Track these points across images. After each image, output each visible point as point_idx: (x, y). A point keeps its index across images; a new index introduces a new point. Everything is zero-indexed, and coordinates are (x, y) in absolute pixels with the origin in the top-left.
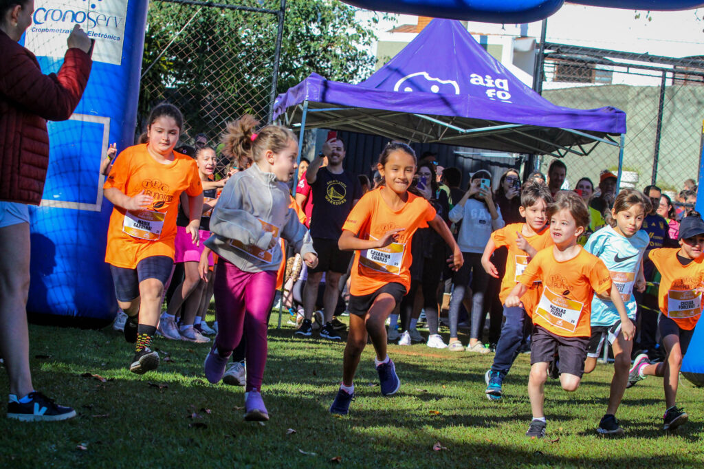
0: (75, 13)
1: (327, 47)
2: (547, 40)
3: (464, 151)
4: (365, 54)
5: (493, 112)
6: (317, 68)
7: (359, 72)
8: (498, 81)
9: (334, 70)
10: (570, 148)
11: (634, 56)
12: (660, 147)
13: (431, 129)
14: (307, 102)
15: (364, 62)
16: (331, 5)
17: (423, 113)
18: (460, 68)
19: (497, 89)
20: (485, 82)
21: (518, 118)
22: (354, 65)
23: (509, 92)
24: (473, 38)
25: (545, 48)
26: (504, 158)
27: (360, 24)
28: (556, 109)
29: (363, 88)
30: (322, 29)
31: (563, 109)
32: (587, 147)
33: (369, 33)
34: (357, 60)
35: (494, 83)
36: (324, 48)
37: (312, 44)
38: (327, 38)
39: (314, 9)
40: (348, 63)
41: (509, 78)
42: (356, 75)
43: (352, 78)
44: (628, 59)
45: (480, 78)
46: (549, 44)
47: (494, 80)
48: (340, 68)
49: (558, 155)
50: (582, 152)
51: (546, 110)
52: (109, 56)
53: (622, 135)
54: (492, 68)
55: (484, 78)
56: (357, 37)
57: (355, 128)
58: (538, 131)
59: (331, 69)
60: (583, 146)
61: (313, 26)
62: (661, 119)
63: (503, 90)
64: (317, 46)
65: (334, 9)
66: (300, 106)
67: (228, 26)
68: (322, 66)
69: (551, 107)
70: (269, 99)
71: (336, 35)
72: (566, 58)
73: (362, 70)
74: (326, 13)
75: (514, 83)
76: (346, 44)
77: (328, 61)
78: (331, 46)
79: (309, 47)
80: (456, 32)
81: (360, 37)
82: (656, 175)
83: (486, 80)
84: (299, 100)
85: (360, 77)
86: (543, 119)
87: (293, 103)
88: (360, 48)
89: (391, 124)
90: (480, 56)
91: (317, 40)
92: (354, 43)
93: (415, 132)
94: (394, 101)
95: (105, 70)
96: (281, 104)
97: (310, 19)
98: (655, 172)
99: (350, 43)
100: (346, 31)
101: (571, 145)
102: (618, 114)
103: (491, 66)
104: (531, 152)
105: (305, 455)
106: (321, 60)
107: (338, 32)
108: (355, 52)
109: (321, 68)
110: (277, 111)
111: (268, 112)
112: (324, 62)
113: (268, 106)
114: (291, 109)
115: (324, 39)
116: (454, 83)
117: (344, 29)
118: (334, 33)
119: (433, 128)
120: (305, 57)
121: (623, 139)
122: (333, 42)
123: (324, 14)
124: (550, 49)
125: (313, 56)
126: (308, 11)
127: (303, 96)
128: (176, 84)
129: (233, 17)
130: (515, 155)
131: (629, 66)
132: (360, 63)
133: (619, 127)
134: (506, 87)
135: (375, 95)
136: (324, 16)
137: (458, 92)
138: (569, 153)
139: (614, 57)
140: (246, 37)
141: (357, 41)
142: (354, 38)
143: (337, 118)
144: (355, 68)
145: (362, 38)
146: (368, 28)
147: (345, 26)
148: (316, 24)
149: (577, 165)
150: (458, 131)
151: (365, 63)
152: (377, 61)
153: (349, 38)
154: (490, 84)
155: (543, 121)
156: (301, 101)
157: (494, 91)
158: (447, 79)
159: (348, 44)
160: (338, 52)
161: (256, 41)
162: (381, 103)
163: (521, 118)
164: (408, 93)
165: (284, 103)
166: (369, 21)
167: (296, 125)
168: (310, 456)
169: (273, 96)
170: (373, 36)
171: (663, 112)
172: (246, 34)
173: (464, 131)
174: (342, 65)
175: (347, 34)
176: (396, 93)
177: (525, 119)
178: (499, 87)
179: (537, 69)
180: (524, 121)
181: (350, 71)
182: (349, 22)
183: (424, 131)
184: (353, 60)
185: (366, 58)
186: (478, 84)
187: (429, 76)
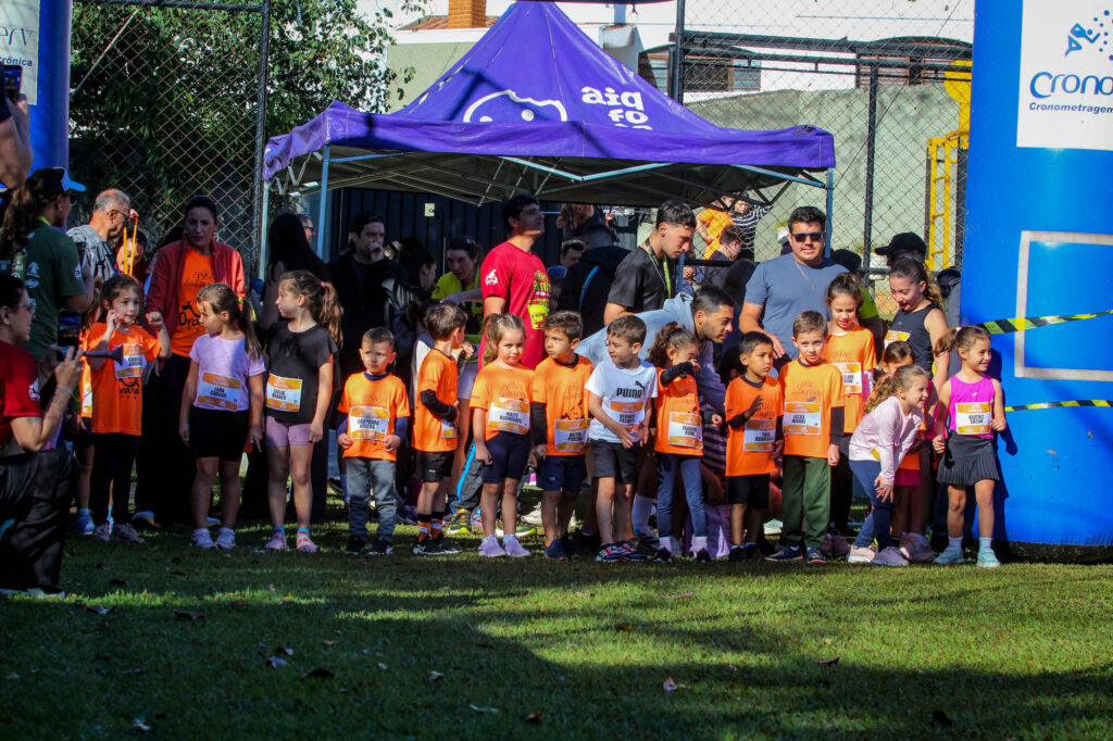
1: (315, 59)
2: (687, 28)
4: (376, 67)
5: (623, 145)
6: (299, 91)
7: (368, 95)
8: (625, 96)
9: (329, 95)
11: (825, 45)
12: (874, 186)
13: (520, 178)
14: (328, 148)
15: (373, 79)
17: (515, 154)
18: (565, 80)
19: (626, 109)
20: (606, 99)
21: (664, 154)
22: (358, 84)
23: (645, 112)
24: (581, 31)
25: (685, 40)
27: (365, 19)
28: (723, 134)
30: (304, 32)
31: (733, 133)
32: (770, 192)
33: (381, 34)
34: (363, 76)
35: (619, 100)
36: (310, 61)
37: (292, 56)
38: (314, 44)
40: (350, 83)
41: (644, 90)
42: (363, 100)
43: (358, 105)
44: (801, 48)
45: (597, 93)
46: (690, 33)
47: (620, 95)
48: (337, 90)
51: (707, 137)
53: (830, 169)
54: (614, 75)
55: (603, 92)
56: (362, 41)
57: (395, 183)
58: (682, 170)
59: (322, 93)
60: (762, 190)
61: (290, 27)
62: (873, 141)
63: (634, 109)
64: (301, 58)
66: (317, 155)
68: (309, 89)
69: (713, 132)
70: (253, 147)
71: (328, 39)
72: (719, 53)
73: (371, 92)
74: (311, 5)
75: (652, 97)
76: (345, 52)
77: (317, 81)
78: (320, 58)
79: (288, 61)
80: (552, 23)
81: (366, 40)
82: (870, 229)
83: (606, 95)
84: (315, 145)
85: (369, 103)
86: (704, 151)
87: (305, 153)
88: (367, 57)
90: (594, 58)
91: (298, 49)
92: (357, 52)
93: (490, 185)
94: (466, 139)
96: (281, 154)
97: (286, 16)
98: (868, 224)
99: (351, 50)
100: (345, 32)
101: (742, 191)
102: (820, 137)
103: (612, 73)
105: (481, 713)
106: (305, 81)
107: (332, 33)
108: (358, 64)
109: (308, 92)
110: (271, 165)
111: (253, 167)
112: (311, 83)
113: (254, 159)
114: (298, 162)
115: (310, 46)
116: (557, 104)
117: (340, 29)
118: (325, 36)
119: (524, 176)
120: (281, 77)
121: (830, 176)
122: (324, 51)
123: (307, 7)
124: (691, 42)
125: (291, 75)
126: (283, 4)
127: (321, 140)
128: (78, 133)
131: (816, 60)
133: (824, 158)
134: (639, 104)
135: (434, 130)
136: (308, 11)
137: (564, 117)
140: (186, 51)
141: (362, 46)
142: (357, 42)
143: (369, 171)
144: (360, 90)
145: (368, 41)
146: (378, 25)
147: (342, 25)
148: (295, 24)
150: (569, 179)
151: (376, 81)
152: (394, 76)
153: (348, 43)
154: (613, 100)
155: (703, 155)
156: (319, 148)
157: (621, 111)
158: (546, 99)
159: (348, 53)
160: (333, 65)
161: (202, 57)
162: (444, 141)
163: (669, 153)
164: (487, 125)
165: (286, 151)
166: (378, 15)
167: (309, 185)
168: (491, 714)
169: (259, 141)
170: (386, 37)
171: (877, 129)
172: (186, 46)
173: (579, 178)
174: (339, 86)
175: (345, 37)
176: (467, 125)
177: (675, 153)
178: (630, 105)
179: (674, 74)
180: (673, 157)
181: (352, 94)
182: (348, 18)
183: (508, 181)
184: (356, 77)
185: (376, 72)
186: (594, 102)
187: (517, 95)
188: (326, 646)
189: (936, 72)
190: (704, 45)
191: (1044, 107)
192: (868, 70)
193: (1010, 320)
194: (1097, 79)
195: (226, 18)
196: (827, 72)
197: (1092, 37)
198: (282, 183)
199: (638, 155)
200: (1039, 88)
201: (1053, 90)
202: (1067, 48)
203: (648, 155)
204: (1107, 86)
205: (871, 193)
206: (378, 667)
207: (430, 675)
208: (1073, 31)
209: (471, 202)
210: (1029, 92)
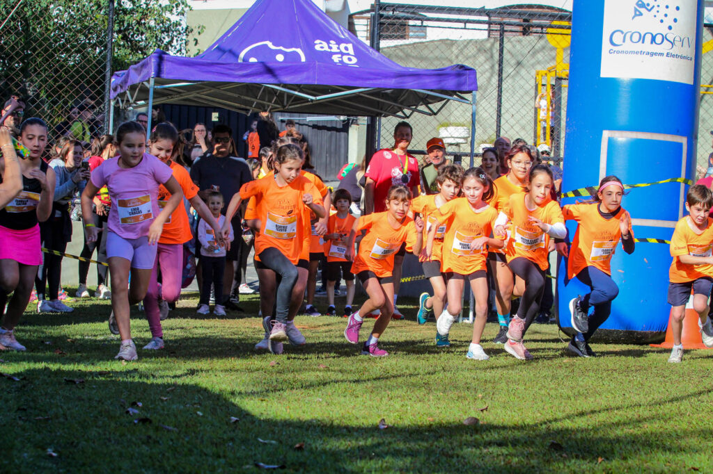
1: (141, 20)
2: (382, 1)
3: (299, 117)
4: (180, 25)
5: (343, 77)
6: (131, 41)
7: (175, 43)
8: (342, 46)
9: (149, 43)
10: (416, 108)
11: (470, 11)
12: (502, 101)
13: (275, 98)
14: (153, 79)
15: (178, 33)
17: (273, 83)
18: (304, 35)
19: (343, 54)
20: (330, 48)
21: (368, 82)
22: (168, 36)
23: (355, 56)
24: (314, 4)
25: (381, 8)
26: (332, 121)
28: (404, 70)
29: (209, 61)
30: (134, 3)
31: (411, 70)
32: (435, 106)
33: (183, 3)
34: (171, 30)
35: (338, 48)
36: (137, 21)
37: (126, 18)
38: (140, 10)
40: (163, 35)
41: (355, 43)
42: (172, 46)
43: (168, 50)
44: (455, 14)
45: (325, 44)
46: (384, 4)
47: (339, 45)
48: (154, 40)
49: (403, 115)
50: (430, 112)
51: (396, 72)
53: (474, 92)
54: (336, 32)
55: (328, 43)
56: (171, 8)
58: (378, 93)
59: (145, 41)
60: (430, 105)
62: (502, 73)
63: (348, 54)
64: (132, 19)
66: (145, 83)
67: (40, 5)
68: (137, 39)
69: (398, 69)
70: (104, 76)
71: (149, 7)
72: (403, 17)
73: (177, 41)
75: (360, 47)
76: (160, 15)
77: (142, 34)
78: (144, 19)
79: (123, 21)
81: (173, 7)
82: (500, 129)
83: (330, 45)
84: (144, 77)
87: (138, 82)
88: (174, 18)
89: (236, 96)
90: (323, 21)
91: (129, 13)
92: (168, 15)
93: (256, 101)
94: (241, 73)
96: (122, 83)
98: (499, 126)
99: (164, 14)
100: (160, 2)
101: (417, 106)
102: (468, 72)
103: (334, 31)
104: (374, 115)
105: (265, 444)
106: (134, 34)
107: (151, 3)
108: (168, 23)
109: (136, 41)
111: (104, 91)
112: (138, 35)
113: (104, 85)
114: (133, 88)
115: (137, 11)
116: (299, 51)
118: (147, 5)
119: (278, 97)
120: (119, 32)
121: (474, 97)
122: (146, 14)
124: (385, 9)
125: (127, 29)
127: (148, 74)
130: (342, 118)
131: (466, 22)
132: (175, 33)
133: (470, 85)
134: (351, 51)
135: (221, 67)
137: (303, 59)
138: (415, 113)
139: (429, 12)
140: (58, 15)
141: (171, 12)
142: (168, 9)
143: (179, 93)
144: (170, 39)
145: (175, 8)
149: (420, 125)
150: (307, 99)
151: (180, 34)
152: (192, 31)
153: (162, 9)
154: (335, 49)
155: (392, 83)
156: (147, 79)
157: (340, 56)
158: (291, 47)
159: (162, 15)
160: (152, 23)
162: (228, 75)
163: (371, 82)
164: (253, 64)
165: (125, 81)
167: (140, 103)
168: (271, 444)
169: (108, 74)
170: (186, 6)
171: (504, 66)
172: (58, 12)
173: (313, 98)
174: (156, 37)
175: (160, 6)
176: (241, 64)
177: (375, 82)
178: (346, 52)
179: (374, 30)
180: (374, 84)
181: (165, 43)
183: (267, 99)
184: (167, 30)
185: (180, 28)
186: (323, 50)
187: (273, 44)
188: (162, 401)
189: (542, 29)
190: (393, 11)
191: (618, 52)
192: (498, 27)
193: (594, 187)
194: (652, 34)
196: (472, 29)
197: (649, 8)
198: (122, 101)
199: (351, 83)
200: (615, 40)
201: (624, 41)
202: (633, 14)
203: (357, 83)
204: (659, 39)
205: (500, 106)
206: (197, 414)
207: (230, 419)
208: (637, 4)
209: (243, 112)
210: (609, 42)
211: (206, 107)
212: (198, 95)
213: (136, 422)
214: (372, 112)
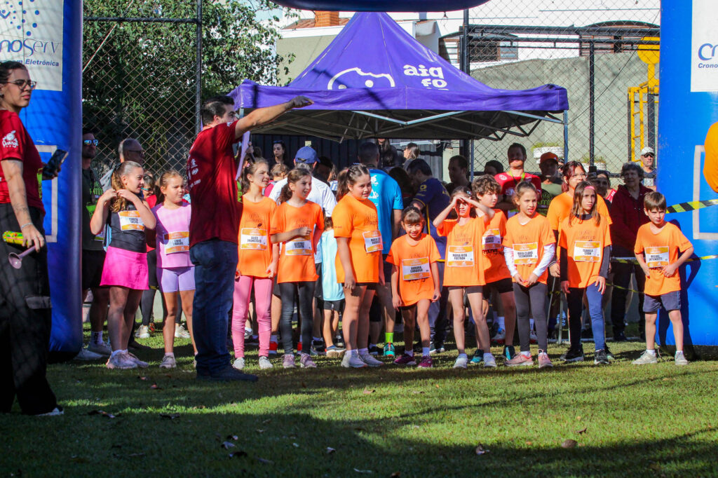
0: (11, 42)
1: (230, 50)
2: (471, 22)
4: (270, 54)
5: (433, 101)
6: (222, 73)
7: (265, 72)
8: (432, 70)
9: (240, 73)
10: (508, 130)
11: (559, 30)
12: (595, 120)
13: (366, 124)
14: (243, 110)
15: (268, 62)
16: (230, 8)
17: (362, 109)
18: (392, 60)
19: (432, 78)
20: (420, 72)
21: (459, 105)
22: (258, 65)
23: (445, 80)
24: (402, 29)
25: (469, 30)
26: (425, 145)
27: (261, 23)
28: (494, 92)
29: (299, 90)
30: (222, 33)
31: (501, 92)
32: (527, 127)
33: (272, 33)
34: (261, 60)
35: (428, 72)
36: (227, 51)
37: (215, 49)
38: (229, 41)
39: (213, 12)
40: (253, 65)
41: (443, 66)
42: (262, 76)
43: (259, 79)
44: (544, 33)
45: (414, 69)
46: (472, 26)
47: (428, 69)
48: (245, 70)
49: (495, 137)
50: (522, 133)
51: (485, 94)
52: (46, 83)
53: (565, 111)
54: (425, 57)
55: (418, 68)
56: (260, 37)
58: (471, 115)
59: (236, 72)
60: (521, 126)
61: (213, 30)
62: (593, 91)
63: (438, 78)
64: (221, 50)
65: (233, 11)
67: (128, 39)
68: (227, 70)
69: (488, 91)
70: (193, 110)
71: (238, 37)
72: (492, 38)
73: (268, 70)
74: (226, 16)
75: (449, 70)
76: (250, 45)
77: (232, 64)
78: (234, 49)
79: (213, 52)
80: (384, 25)
81: (262, 36)
82: (593, 148)
83: (420, 70)
85: (266, 78)
86: (484, 103)
88: (264, 48)
89: (327, 123)
90: (411, 46)
91: (218, 45)
92: (258, 44)
93: (347, 129)
94: (331, 100)
95: (44, 98)
97: (210, 23)
98: (592, 145)
99: (253, 44)
100: (249, 32)
101: (509, 128)
102: (559, 91)
103: (423, 55)
104: (466, 138)
105: (361, 474)
106: (224, 64)
107: (240, 33)
108: (258, 52)
109: (226, 72)
111: (194, 123)
112: (228, 66)
113: (195, 117)
115: (227, 42)
116: (388, 76)
117: (246, 30)
118: (236, 35)
119: (369, 123)
120: (209, 63)
121: (565, 116)
122: (236, 45)
123: (224, 17)
124: (474, 31)
125: (216, 60)
126: (208, 15)
127: (238, 104)
129: (132, 29)
130: (436, 142)
131: (555, 41)
132: (265, 63)
133: (561, 104)
134: (441, 75)
136: (225, 19)
137: (393, 84)
138: (508, 135)
139: (519, 33)
140: (147, 48)
141: (260, 41)
142: (257, 38)
144: (260, 69)
145: (264, 38)
146: (270, 27)
147: (247, 28)
148: (216, 28)
150: (398, 123)
151: (270, 63)
152: (282, 59)
153: (252, 39)
154: (424, 73)
155: (484, 105)
157: (429, 80)
160: (242, 54)
161: (157, 52)
162: (317, 102)
163: (461, 105)
164: (342, 91)
166: (270, 20)
168: (367, 474)
170: (276, 35)
171: (595, 84)
172: (147, 45)
173: (404, 123)
174: (247, 67)
175: (249, 35)
176: (330, 92)
177: (465, 105)
178: (434, 75)
179: (463, 53)
180: (465, 107)
181: (255, 72)
182: (251, 23)
183: (358, 126)
184: (257, 61)
185: (270, 57)
186: (412, 74)
187: (362, 71)
188: (258, 433)
189: (632, 45)
190: (482, 32)
191: (708, 66)
192: (588, 45)
193: (689, 203)
195: (172, 26)
196: (562, 48)
199: (441, 107)
200: (704, 54)
201: (713, 55)
203: (448, 107)
205: (593, 125)
206: (293, 445)
207: (326, 450)
209: (335, 140)
210: (698, 57)
211: (298, 136)
212: (290, 125)
213: (231, 455)
214: (465, 135)
